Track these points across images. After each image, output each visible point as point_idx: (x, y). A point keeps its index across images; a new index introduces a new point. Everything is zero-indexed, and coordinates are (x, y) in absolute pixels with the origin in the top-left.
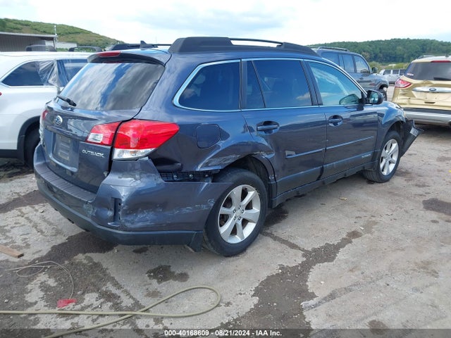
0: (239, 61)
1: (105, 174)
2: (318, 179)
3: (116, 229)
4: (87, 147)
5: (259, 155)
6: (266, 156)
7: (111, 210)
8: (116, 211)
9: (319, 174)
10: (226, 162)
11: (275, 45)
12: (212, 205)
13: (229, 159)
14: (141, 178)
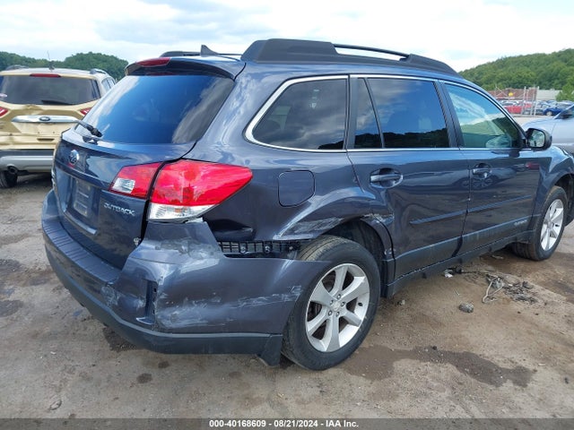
0: (346, 77)
1: (136, 241)
2: (453, 256)
3: (149, 327)
4: (111, 200)
5: (371, 219)
6: (382, 220)
7: (142, 299)
8: (149, 301)
9: (455, 248)
10: (321, 229)
11: (397, 58)
12: (298, 295)
13: (325, 224)
14: (190, 250)
